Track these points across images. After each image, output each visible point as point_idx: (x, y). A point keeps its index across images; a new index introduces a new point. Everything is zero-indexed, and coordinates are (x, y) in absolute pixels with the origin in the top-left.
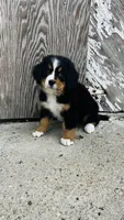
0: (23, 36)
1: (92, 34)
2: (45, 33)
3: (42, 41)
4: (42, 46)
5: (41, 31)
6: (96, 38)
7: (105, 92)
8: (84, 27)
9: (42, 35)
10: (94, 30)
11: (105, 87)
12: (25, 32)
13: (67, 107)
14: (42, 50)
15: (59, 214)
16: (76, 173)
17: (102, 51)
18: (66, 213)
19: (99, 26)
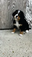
0: (8, 5)
1: (27, 5)
2: (15, 5)
3: (14, 7)
4: (14, 8)
5: (13, 4)
6: (28, 6)
7: (30, 22)
8: (25, 3)
9: (14, 5)
10: (28, 4)
11: (31, 20)
12: (9, 4)
13: (22, 25)
14: (14, 9)
15: (22, 55)
16: (25, 43)
17: (30, 10)
18: (24, 55)
19: (29, 3)
